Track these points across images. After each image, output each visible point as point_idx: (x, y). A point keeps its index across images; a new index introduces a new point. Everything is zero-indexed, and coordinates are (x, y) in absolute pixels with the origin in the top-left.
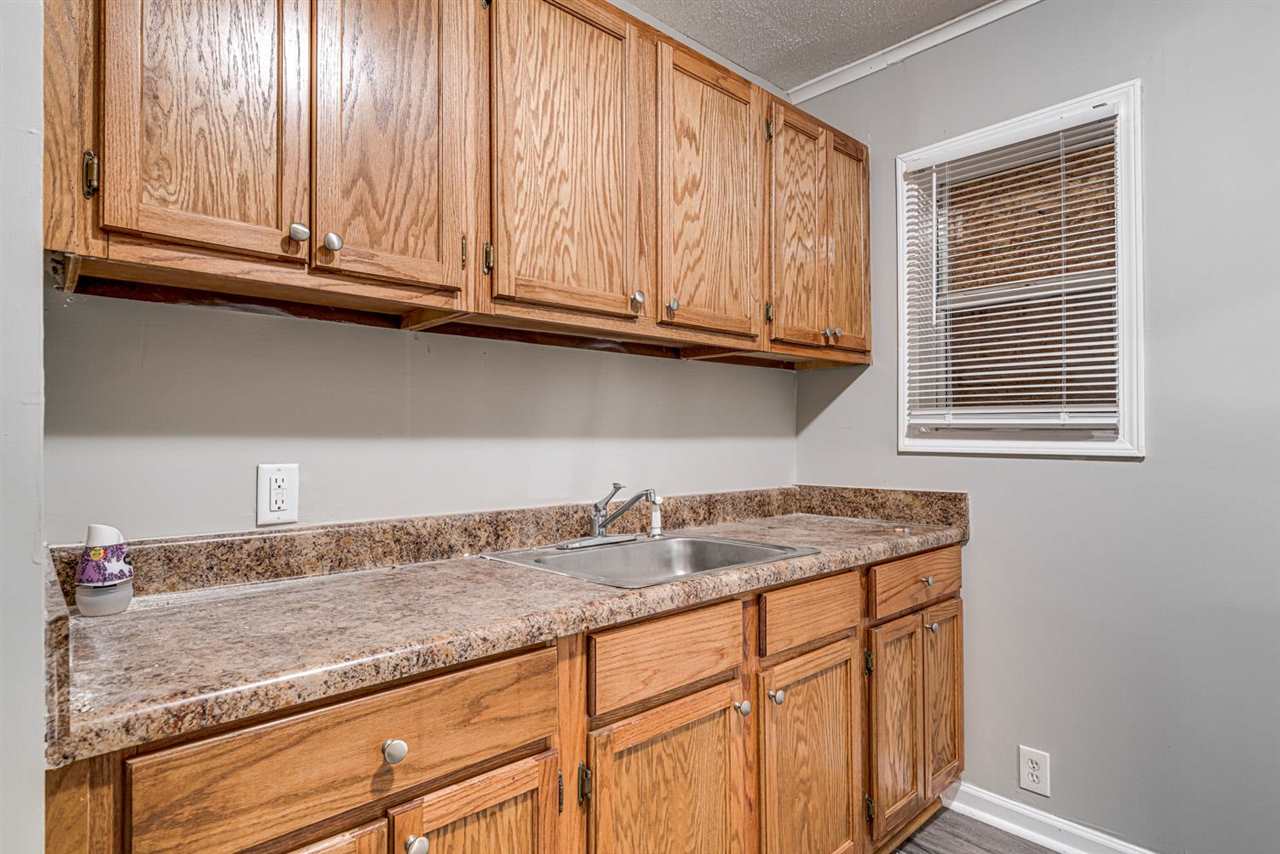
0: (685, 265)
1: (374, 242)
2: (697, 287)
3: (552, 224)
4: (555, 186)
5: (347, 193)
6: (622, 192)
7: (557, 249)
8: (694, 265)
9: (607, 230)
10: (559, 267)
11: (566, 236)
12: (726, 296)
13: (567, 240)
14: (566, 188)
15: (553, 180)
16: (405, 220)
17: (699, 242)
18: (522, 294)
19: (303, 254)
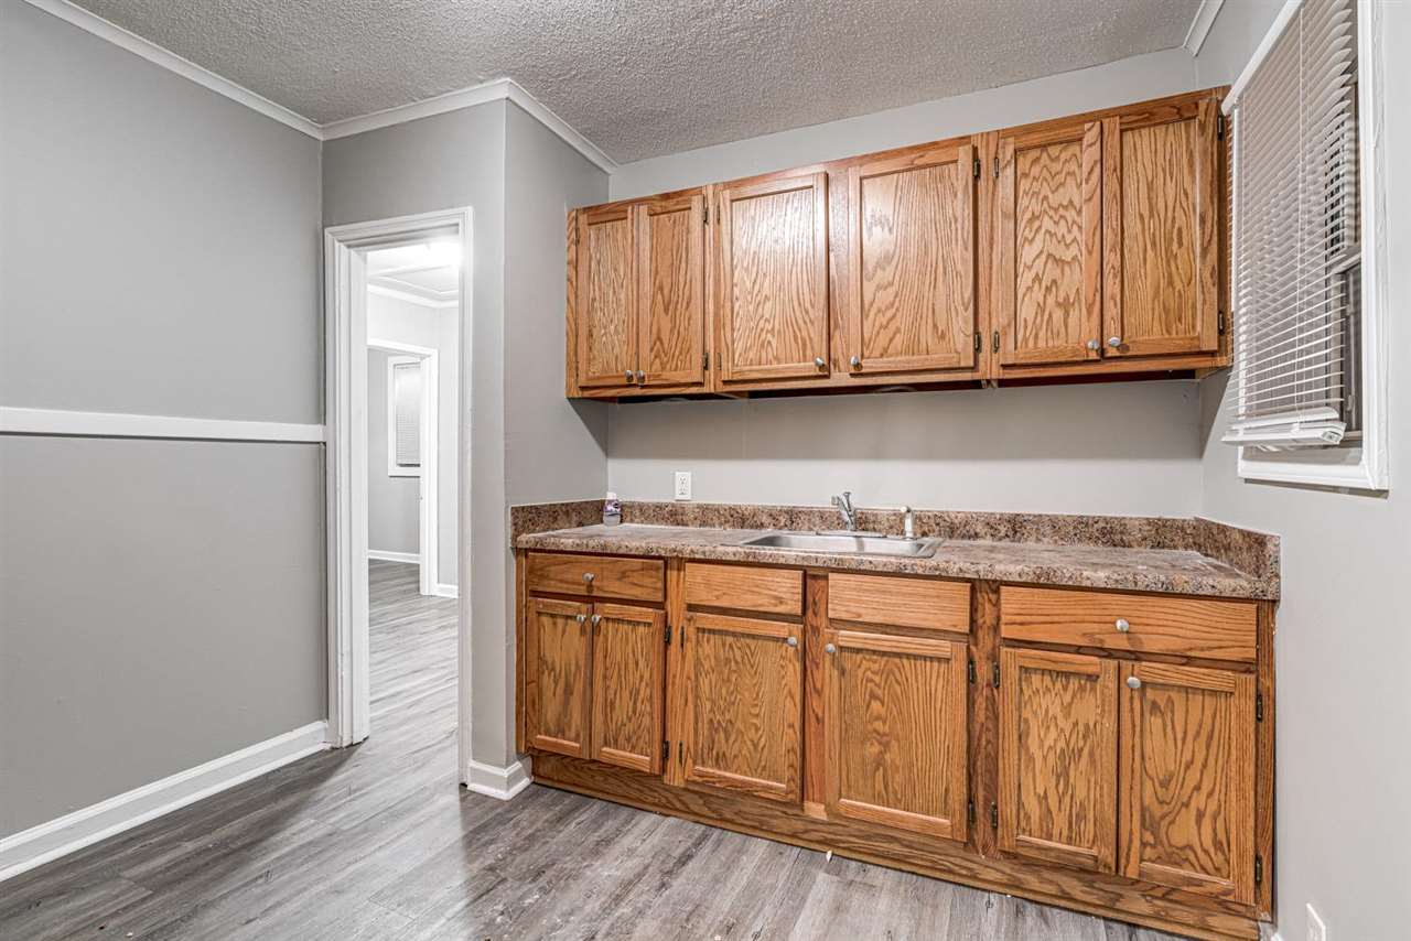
0: (877, 324)
1: (663, 369)
2: (891, 340)
3: (759, 330)
4: (761, 306)
5: (652, 350)
6: (813, 291)
7: (762, 345)
8: (888, 323)
9: (800, 322)
10: (764, 354)
11: (769, 335)
12: (928, 337)
13: (769, 337)
14: (769, 305)
15: (759, 303)
16: (677, 353)
17: (893, 304)
18: (736, 377)
19: (634, 382)
